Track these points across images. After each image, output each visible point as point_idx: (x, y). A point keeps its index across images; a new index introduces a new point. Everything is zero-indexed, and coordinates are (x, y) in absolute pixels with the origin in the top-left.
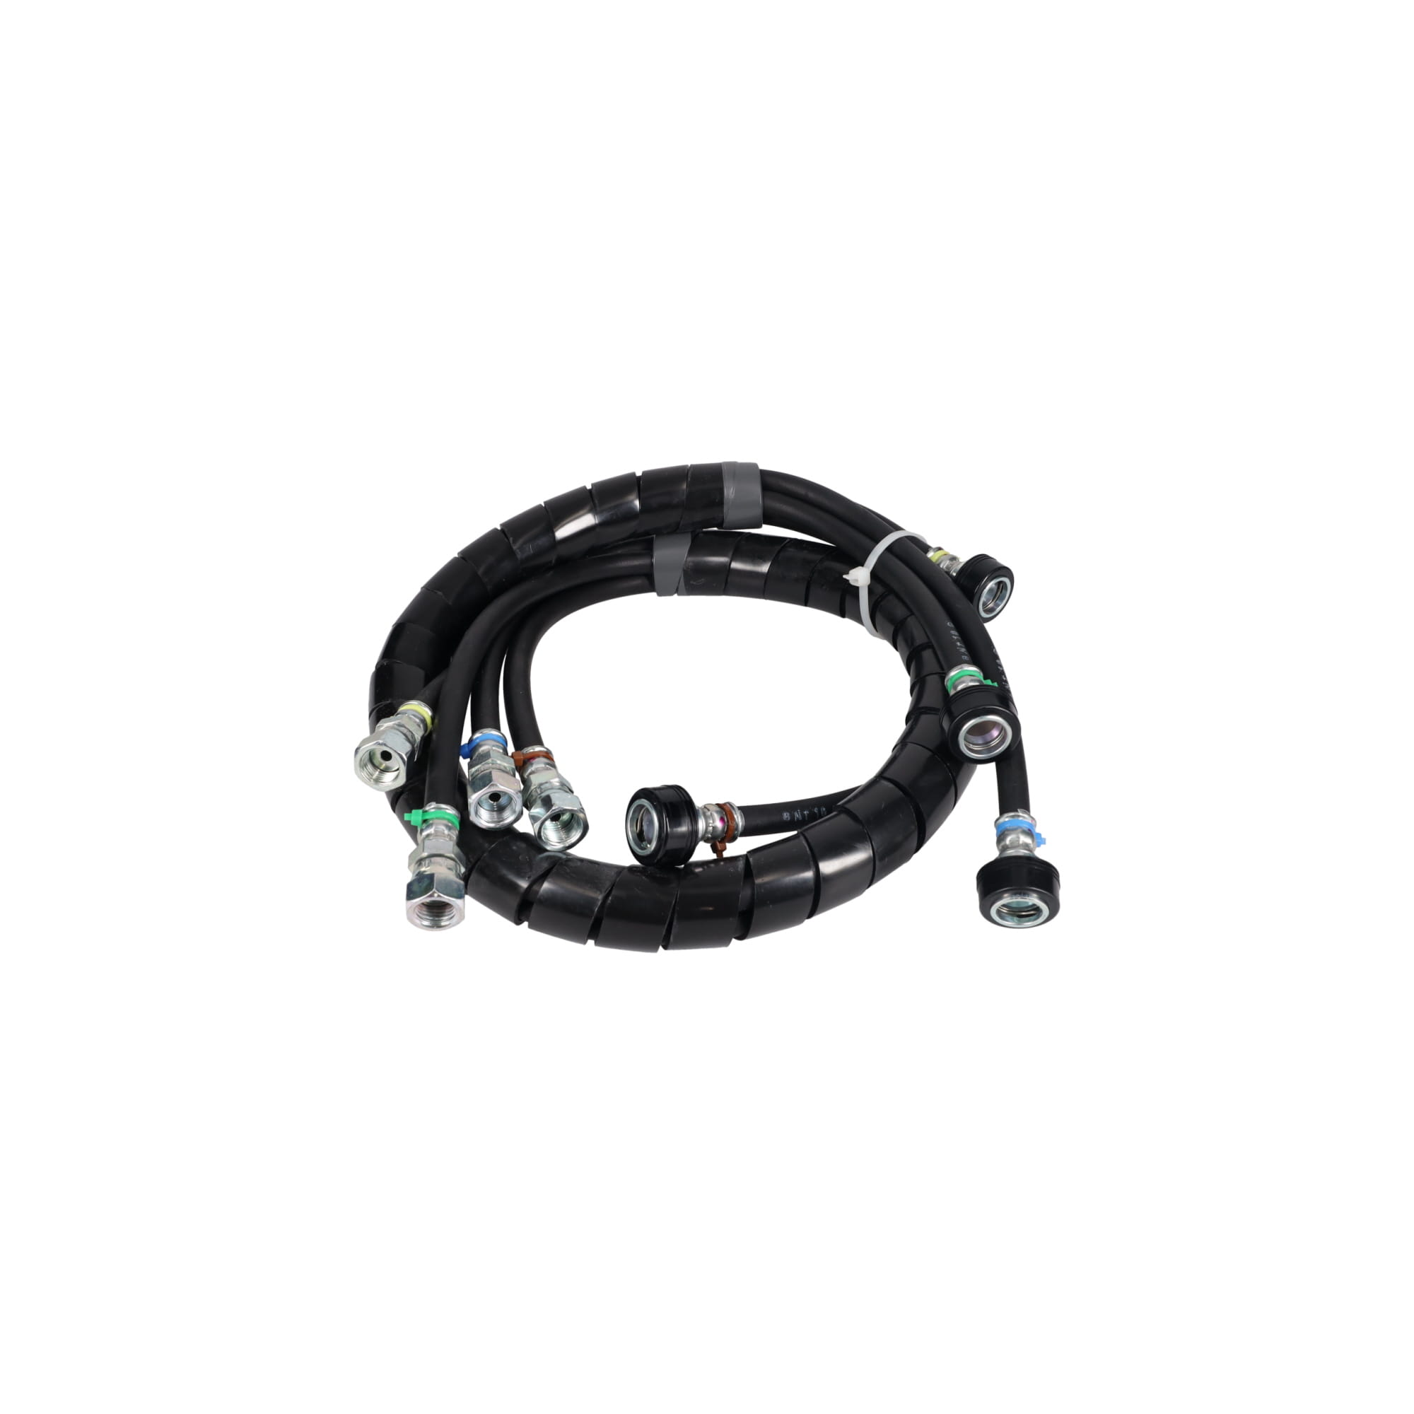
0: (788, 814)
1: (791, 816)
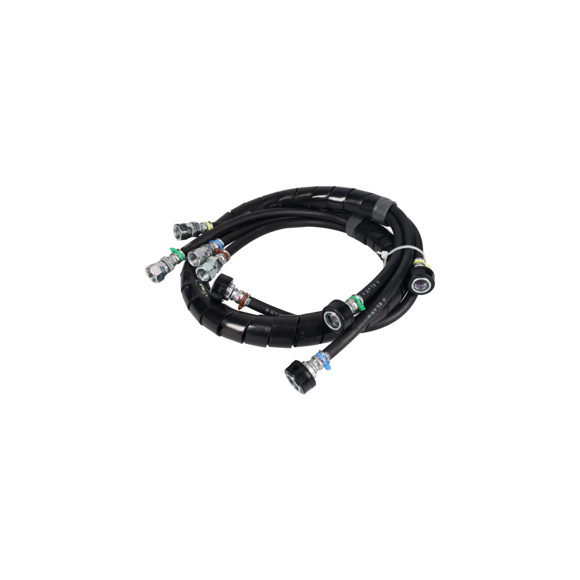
0: (269, 310)
1: (269, 311)
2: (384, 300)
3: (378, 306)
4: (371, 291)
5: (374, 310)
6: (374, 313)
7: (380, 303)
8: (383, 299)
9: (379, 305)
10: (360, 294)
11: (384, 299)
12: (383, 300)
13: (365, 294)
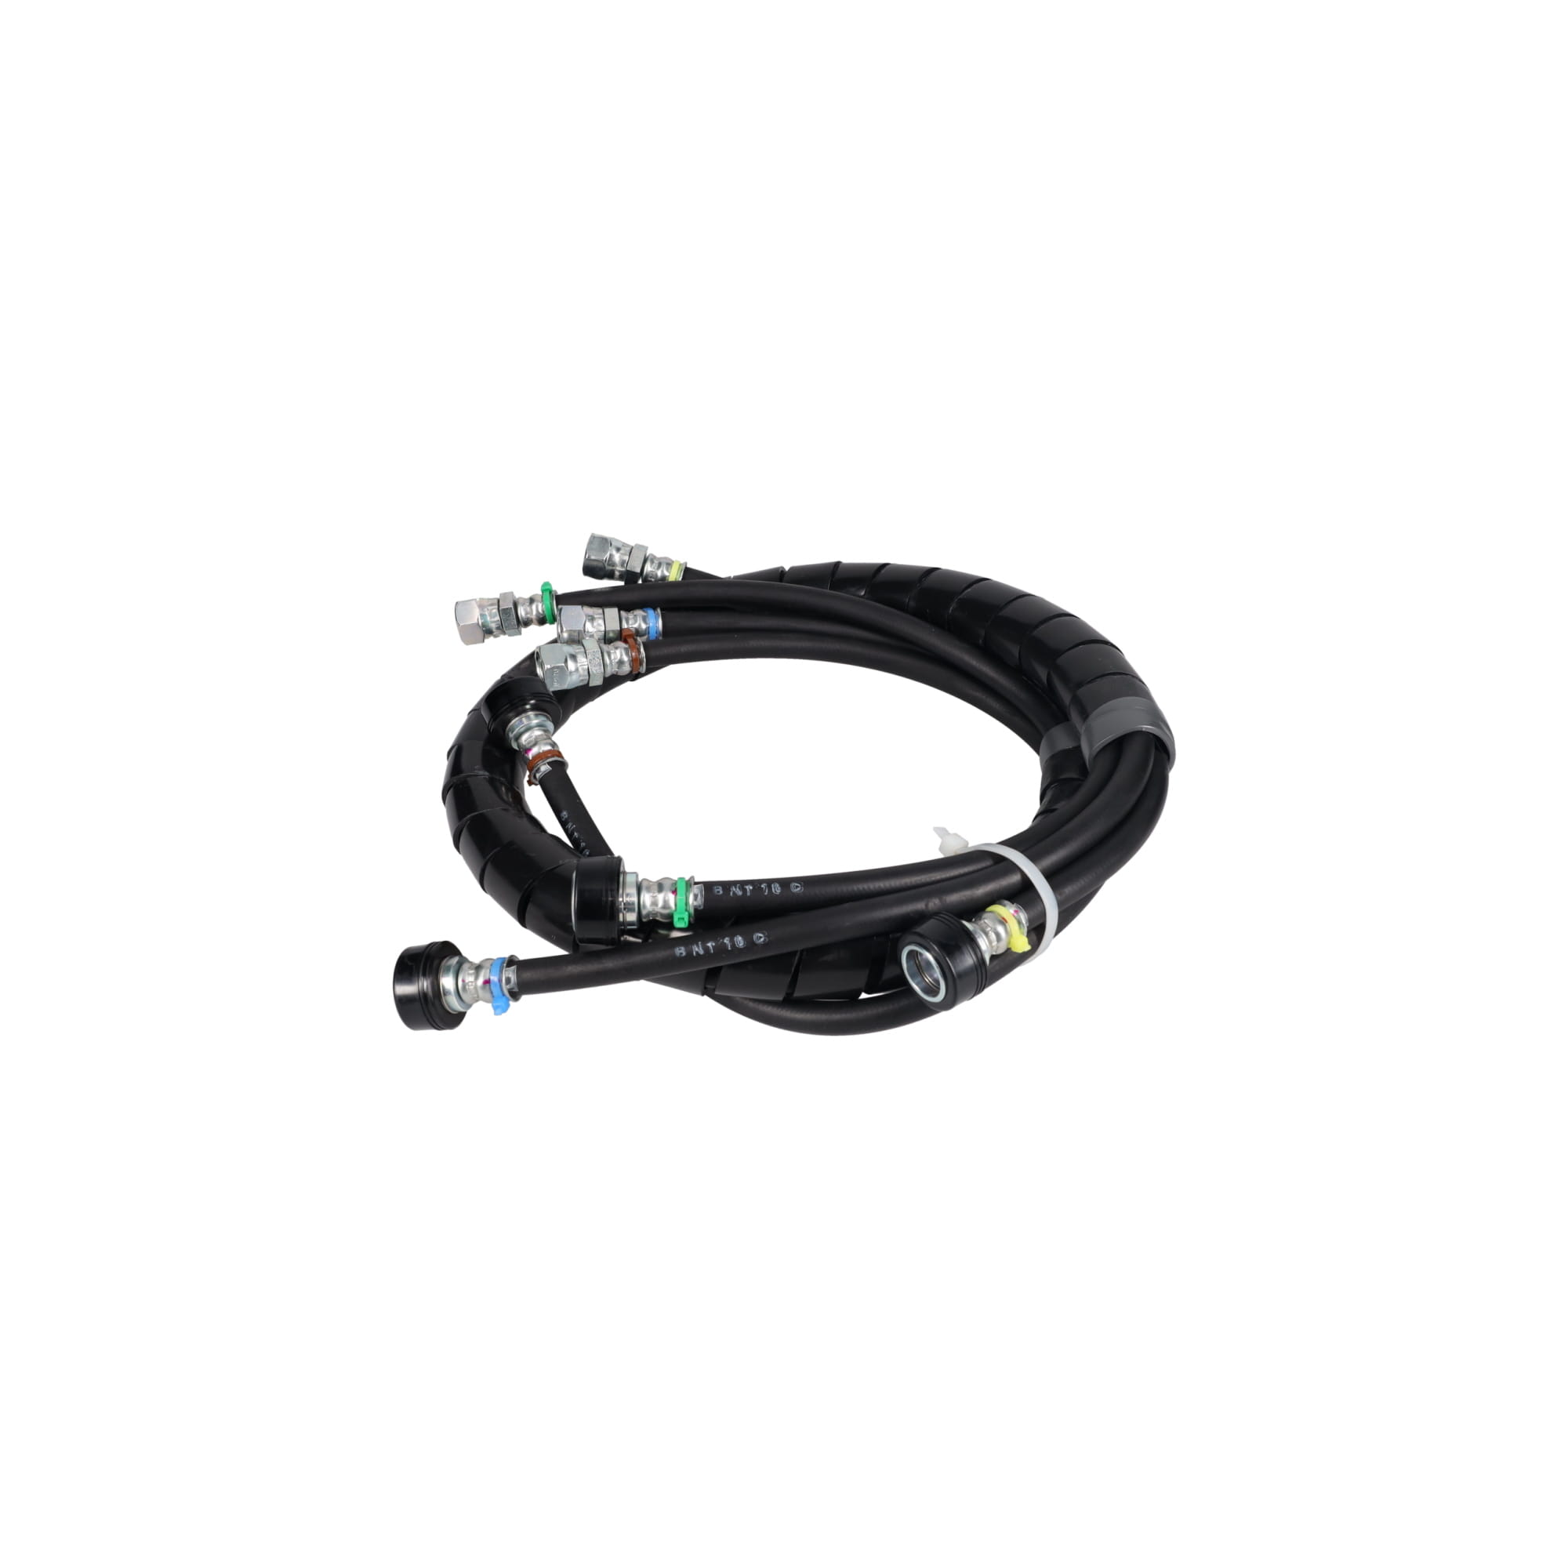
1: (566, 819)
2: (760, 937)
3: (727, 941)
4: (749, 894)
5: (709, 944)
6: (701, 952)
7: (740, 938)
8: (758, 932)
9: (732, 941)
10: (708, 886)
11: (761, 935)
12: (755, 937)
13: (721, 892)
